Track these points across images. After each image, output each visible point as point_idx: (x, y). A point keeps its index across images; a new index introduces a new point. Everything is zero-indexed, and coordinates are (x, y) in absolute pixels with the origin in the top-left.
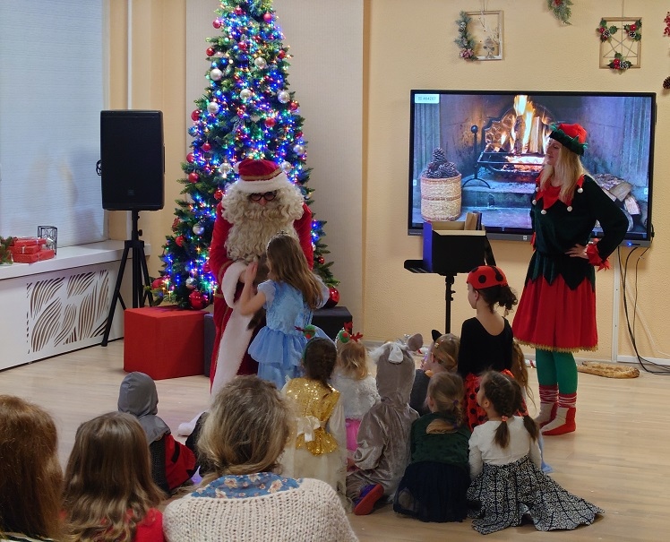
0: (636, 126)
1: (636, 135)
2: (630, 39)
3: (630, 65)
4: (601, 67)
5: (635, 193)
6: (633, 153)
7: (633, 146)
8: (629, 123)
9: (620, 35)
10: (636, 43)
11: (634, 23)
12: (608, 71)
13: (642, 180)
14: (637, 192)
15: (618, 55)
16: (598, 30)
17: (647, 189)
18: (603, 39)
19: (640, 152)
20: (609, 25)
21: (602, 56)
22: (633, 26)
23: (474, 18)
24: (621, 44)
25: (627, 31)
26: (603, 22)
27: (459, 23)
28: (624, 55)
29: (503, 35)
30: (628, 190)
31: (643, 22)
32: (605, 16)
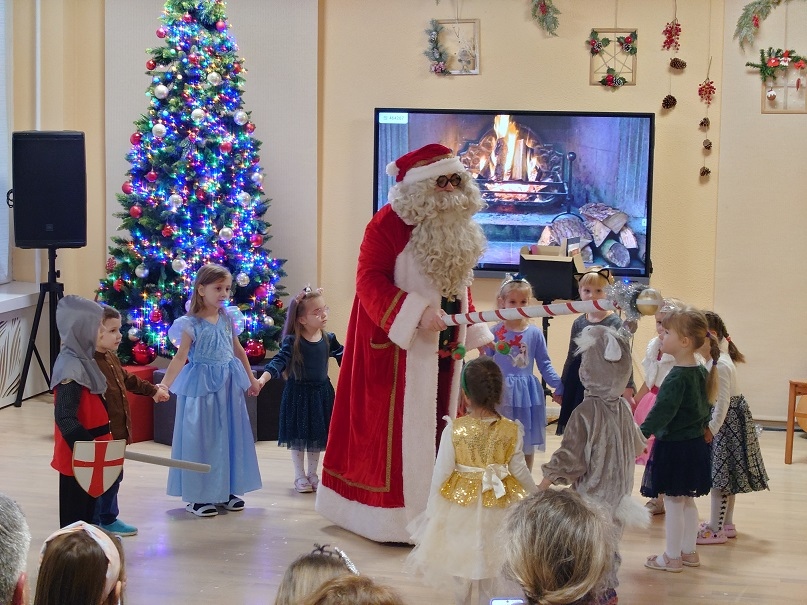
0: (633, 150)
1: (632, 161)
2: (623, 53)
3: (625, 82)
4: (592, 84)
5: (632, 224)
6: (630, 180)
7: (630, 172)
8: (624, 146)
9: (613, 49)
10: (630, 57)
11: (628, 35)
12: (600, 89)
13: (640, 210)
14: (634, 224)
15: (610, 70)
16: (588, 42)
17: (645, 220)
18: (594, 52)
19: (637, 179)
20: (601, 36)
21: (592, 71)
22: (628, 38)
23: (447, 26)
24: (613, 58)
25: (622, 44)
26: (594, 33)
27: (429, 32)
28: (617, 70)
29: (480, 46)
30: (625, 221)
31: (639, 34)
32: (597, 26)
